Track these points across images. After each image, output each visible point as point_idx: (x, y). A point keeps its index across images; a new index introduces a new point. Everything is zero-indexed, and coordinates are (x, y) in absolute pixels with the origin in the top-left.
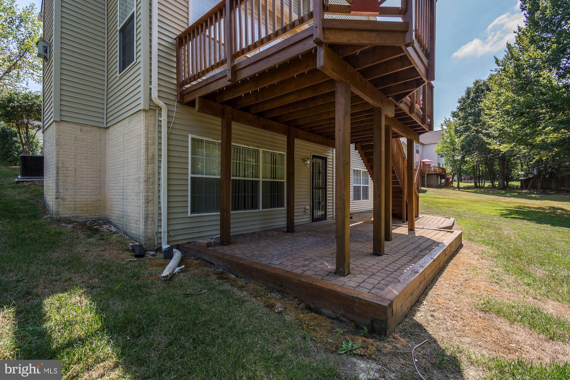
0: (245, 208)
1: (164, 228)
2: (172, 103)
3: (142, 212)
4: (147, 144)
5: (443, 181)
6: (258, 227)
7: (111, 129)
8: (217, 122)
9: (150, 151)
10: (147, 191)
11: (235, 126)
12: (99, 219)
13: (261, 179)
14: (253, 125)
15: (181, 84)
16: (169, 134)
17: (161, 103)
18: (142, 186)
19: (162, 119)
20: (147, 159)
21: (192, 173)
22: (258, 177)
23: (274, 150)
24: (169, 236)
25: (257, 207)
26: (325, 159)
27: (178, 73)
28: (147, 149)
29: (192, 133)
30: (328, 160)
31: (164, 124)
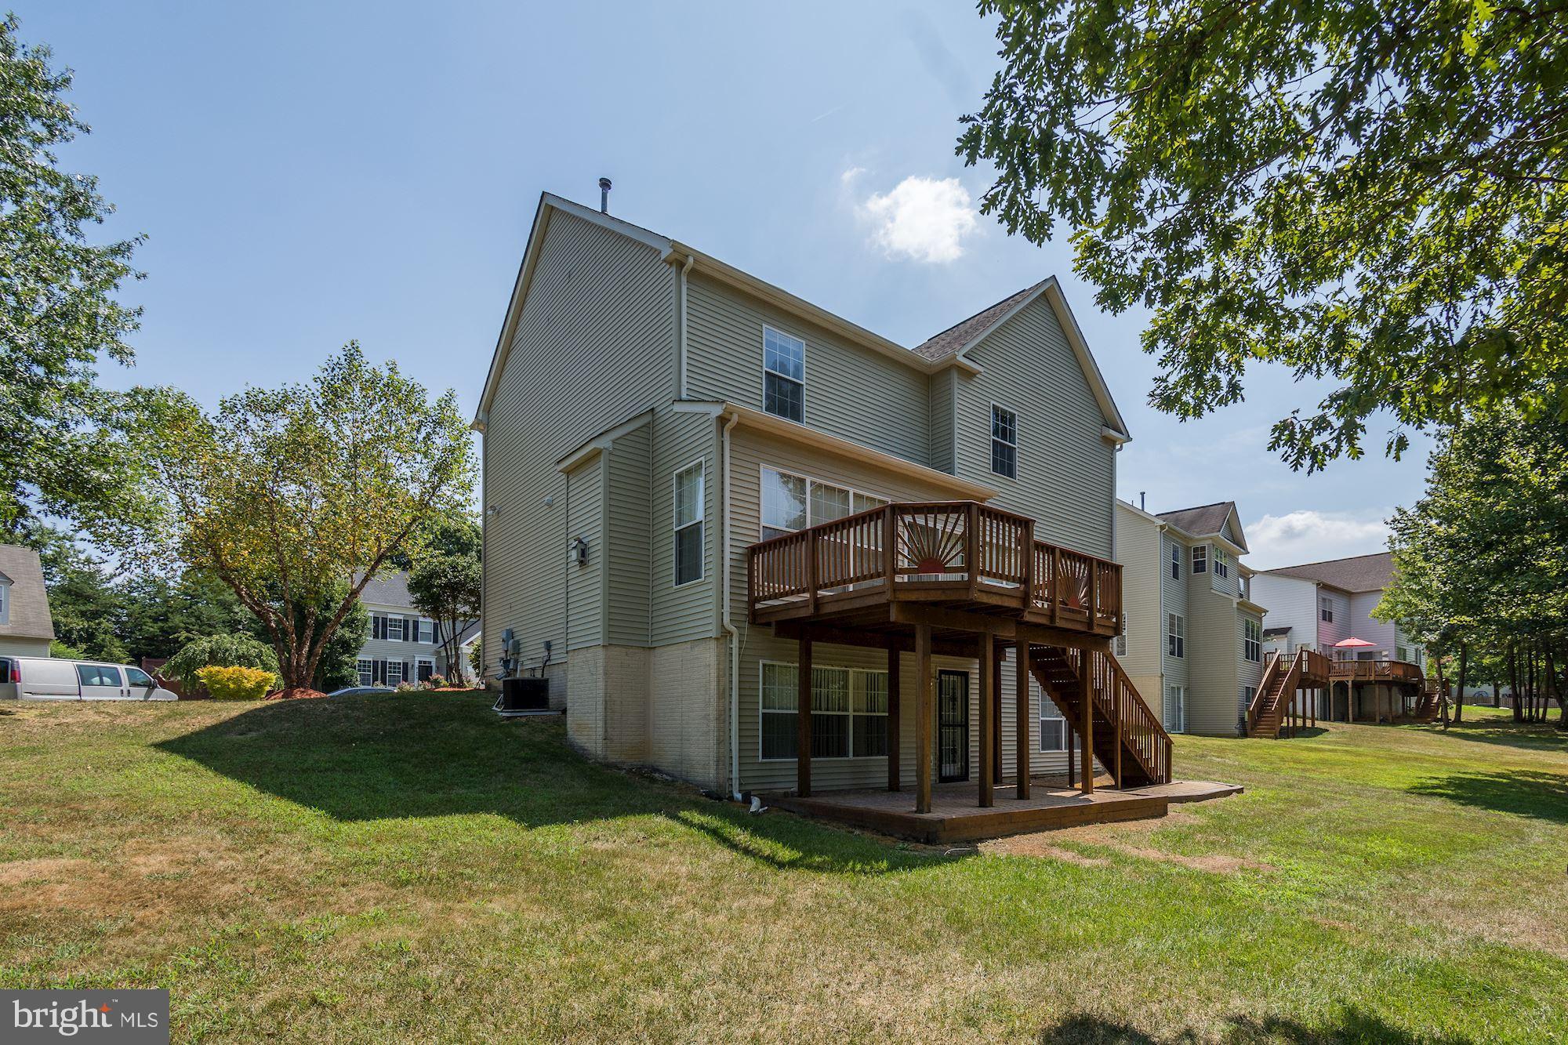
0: (828, 755)
1: (735, 774)
2: (742, 625)
3: (713, 755)
4: (718, 677)
5: (1413, 701)
6: (848, 782)
7: (657, 651)
8: (794, 645)
9: (722, 683)
10: (719, 731)
11: (816, 646)
12: (643, 766)
13: (851, 713)
14: (843, 642)
15: (753, 601)
16: (740, 662)
17: (733, 629)
18: (713, 725)
19: (733, 646)
20: (718, 694)
21: (764, 708)
22: (847, 710)
23: (870, 668)
24: (740, 784)
25: (846, 754)
26: (965, 675)
27: (751, 588)
28: (718, 682)
29: (763, 657)
30: (971, 676)
31: (735, 652)
